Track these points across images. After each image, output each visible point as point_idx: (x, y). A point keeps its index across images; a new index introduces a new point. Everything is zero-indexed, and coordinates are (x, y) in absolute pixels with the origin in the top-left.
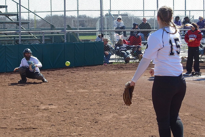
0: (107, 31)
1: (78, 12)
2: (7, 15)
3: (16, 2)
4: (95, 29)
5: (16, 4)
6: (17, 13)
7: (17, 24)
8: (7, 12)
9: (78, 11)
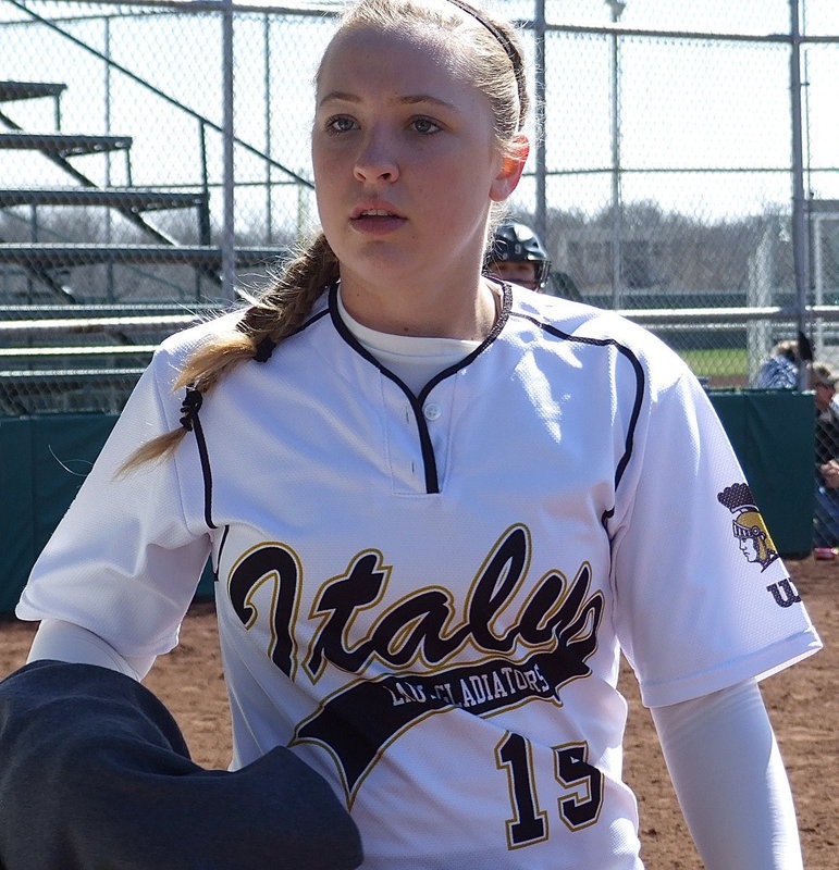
0: (828, 316)
1: (616, 182)
2: (133, 203)
3: (192, 113)
4: (741, 301)
5: (195, 122)
6: (198, 191)
7: (196, 266)
8: (130, 186)
9: (617, 171)
